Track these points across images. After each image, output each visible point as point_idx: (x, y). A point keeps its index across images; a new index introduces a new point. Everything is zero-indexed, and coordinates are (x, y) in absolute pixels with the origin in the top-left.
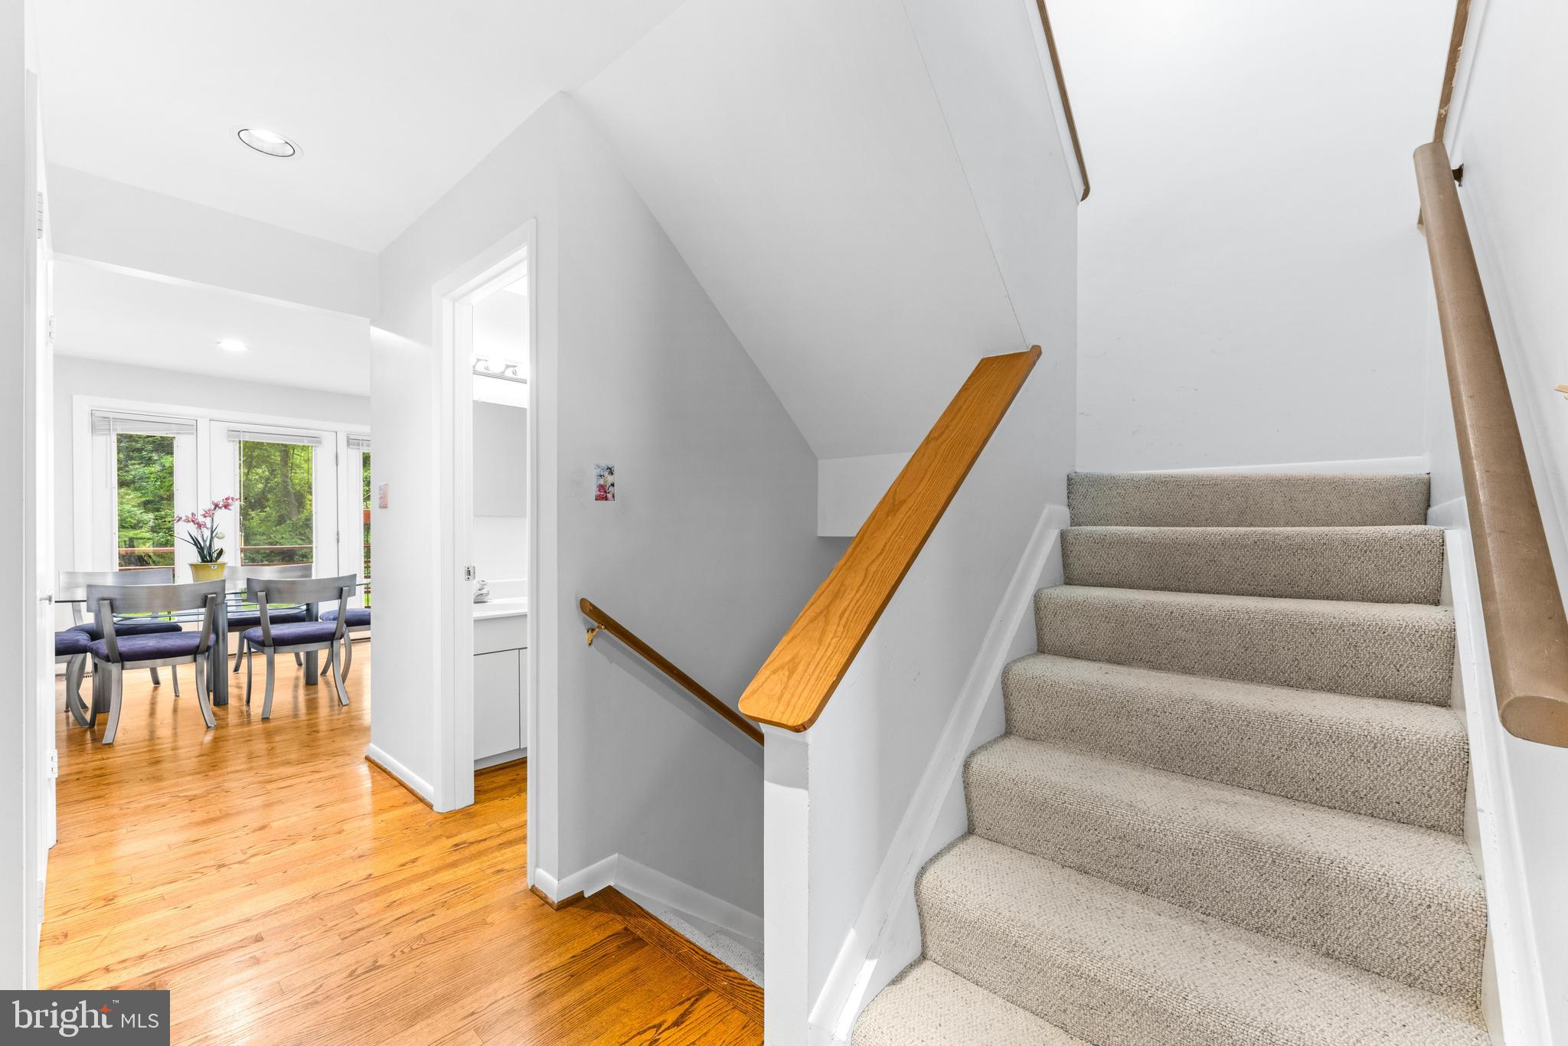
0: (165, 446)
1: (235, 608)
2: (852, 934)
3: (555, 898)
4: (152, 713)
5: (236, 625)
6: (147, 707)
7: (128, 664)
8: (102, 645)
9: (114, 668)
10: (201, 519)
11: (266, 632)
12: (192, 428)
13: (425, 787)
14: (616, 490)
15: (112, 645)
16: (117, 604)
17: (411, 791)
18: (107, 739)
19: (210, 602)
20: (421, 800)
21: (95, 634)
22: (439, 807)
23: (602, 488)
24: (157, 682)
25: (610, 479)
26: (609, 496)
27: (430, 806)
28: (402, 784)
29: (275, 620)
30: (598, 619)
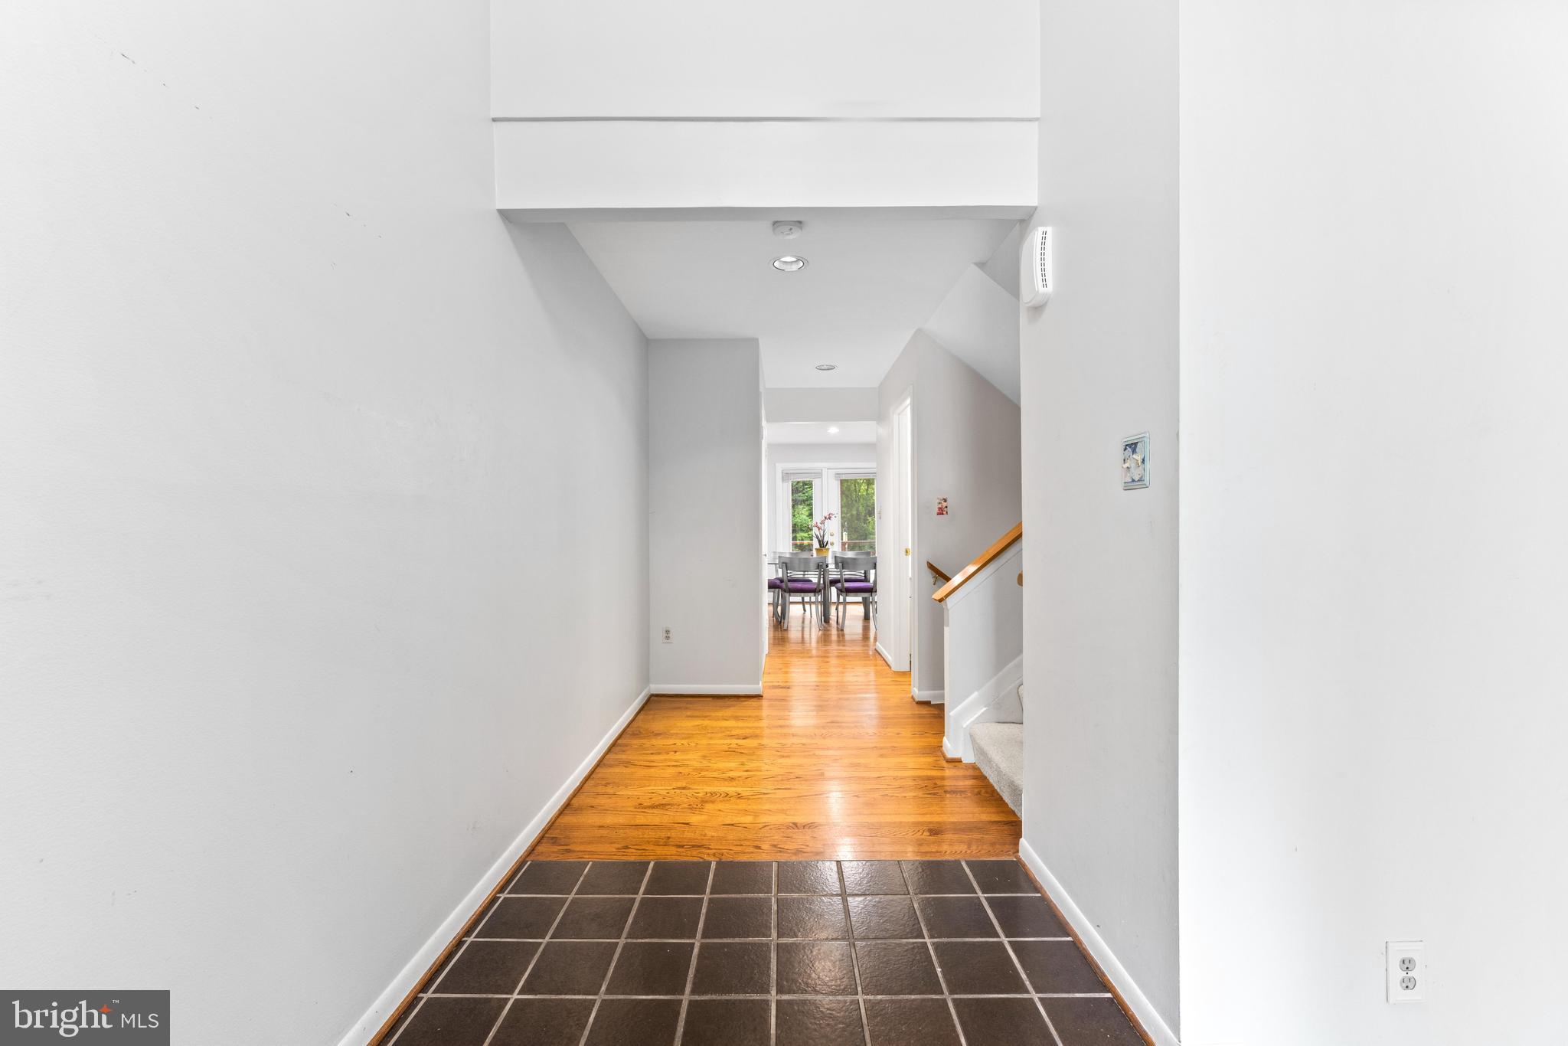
0: (809, 485)
1: (833, 573)
2: (975, 694)
3: (917, 700)
4: (803, 622)
5: (834, 582)
6: (801, 620)
7: (792, 594)
8: (783, 585)
9: (787, 595)
10: (819, 525)
11: (843, 585)
12: (819, 475)
13: (889, 658)
14: (949, 509)
15: (787, 585)
16: (789, 565)
17: (886, 662)
18: (785, 628)
19: (822, 567)
20: (888, 665)
21: (782, 581)
22: (894, 668)
23: (940, 509)
24: (805, 610)
25: (945, 504)
26: (944, 513)
27: (890, 668)
28: (884, 660)
29: (847, 580)
30: (931, 567)
